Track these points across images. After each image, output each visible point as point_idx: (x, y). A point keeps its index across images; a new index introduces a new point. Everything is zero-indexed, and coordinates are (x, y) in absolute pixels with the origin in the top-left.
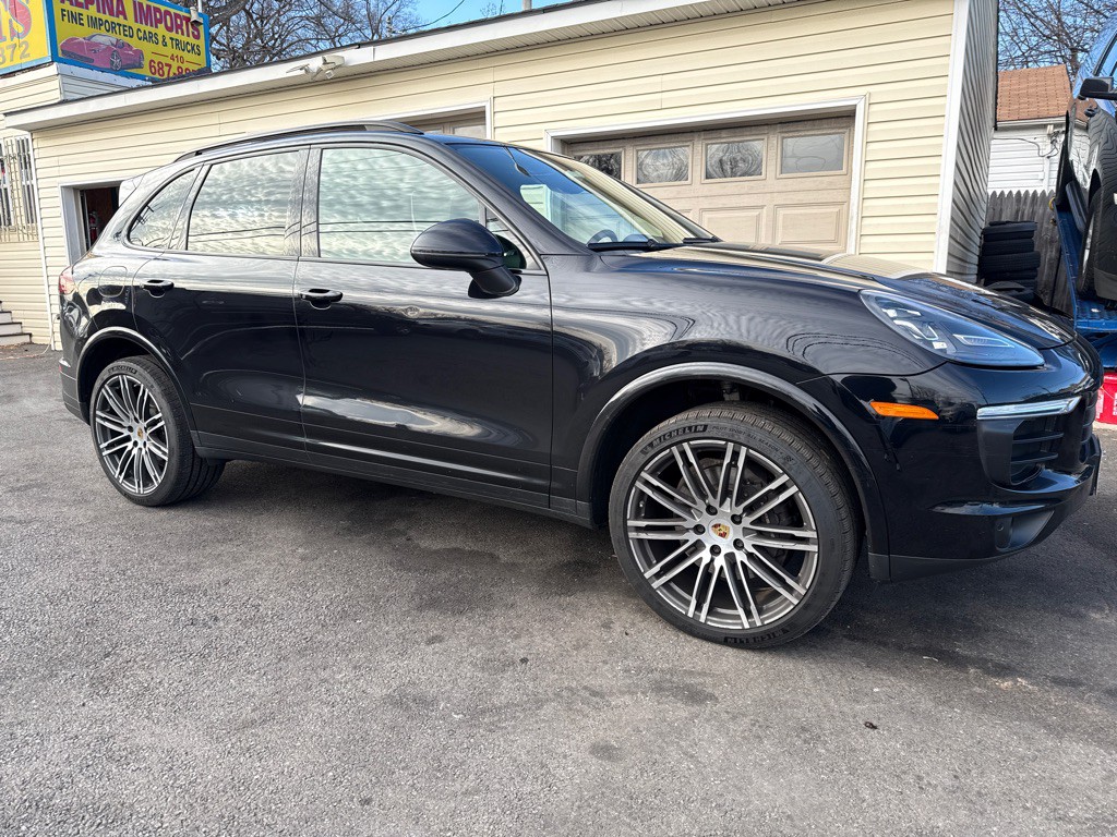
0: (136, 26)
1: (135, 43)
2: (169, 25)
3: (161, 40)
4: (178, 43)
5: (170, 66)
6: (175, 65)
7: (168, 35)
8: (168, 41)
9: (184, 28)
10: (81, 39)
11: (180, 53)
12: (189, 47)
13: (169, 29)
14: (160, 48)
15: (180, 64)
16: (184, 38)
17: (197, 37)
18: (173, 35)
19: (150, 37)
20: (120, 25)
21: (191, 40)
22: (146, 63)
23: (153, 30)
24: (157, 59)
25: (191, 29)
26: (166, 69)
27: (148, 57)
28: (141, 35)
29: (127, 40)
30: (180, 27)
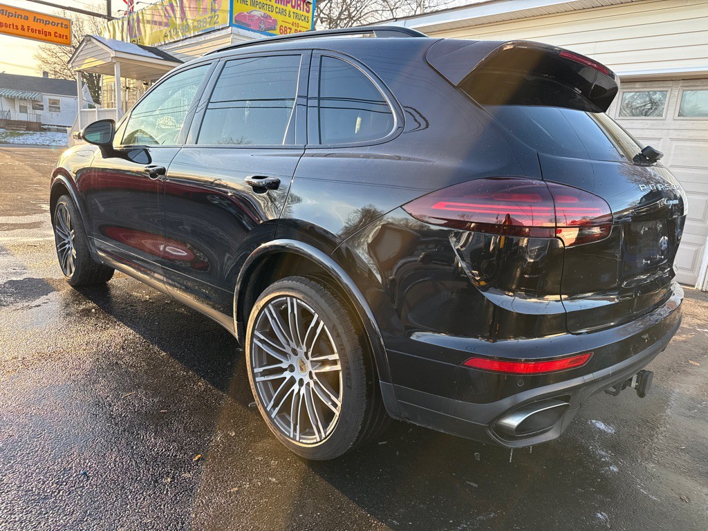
0: (275, 5)
1: (274, 15)
2: (293, 4)
3: (288, 13)
4: (297, 15)
5: (290, 29)
6: (294, 28)
7: (292, 10)
8: (292, 14)
9: (302, 6)
10: (246, 13)
11: (297, 21)
12: (303, 18)
13: (293, 7)
14: (287, 19)
15: (296, 28)
16: (301, 12)
17: (308, 12)
18: (295, 10)
19: (282, 12)
20: (267, 5)
21: (305, 13)
22: (278, 27)
23: (284, 7)
24: (284, 25)
25: (305, 7)
26: (288, 30)
27: (280, 23)
28: (277, 10)
29: (270, 13)
30: (299, 5)
